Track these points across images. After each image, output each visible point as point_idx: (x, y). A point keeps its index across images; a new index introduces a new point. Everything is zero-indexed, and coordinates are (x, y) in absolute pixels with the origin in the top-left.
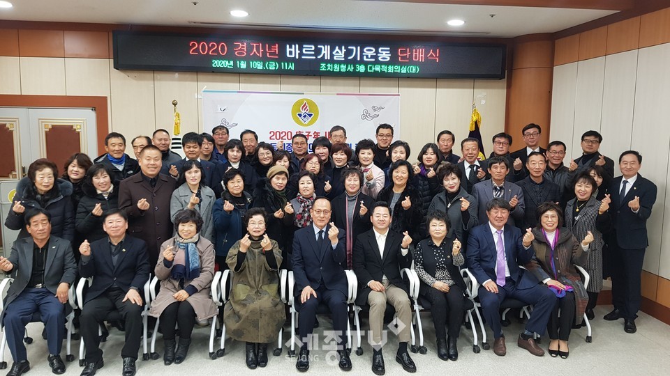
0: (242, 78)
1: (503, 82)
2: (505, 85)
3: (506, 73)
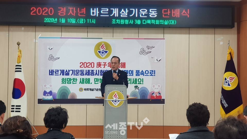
0: (63, 29)
1: (235, 30)
2: (236, 32)
3: (236, 24)
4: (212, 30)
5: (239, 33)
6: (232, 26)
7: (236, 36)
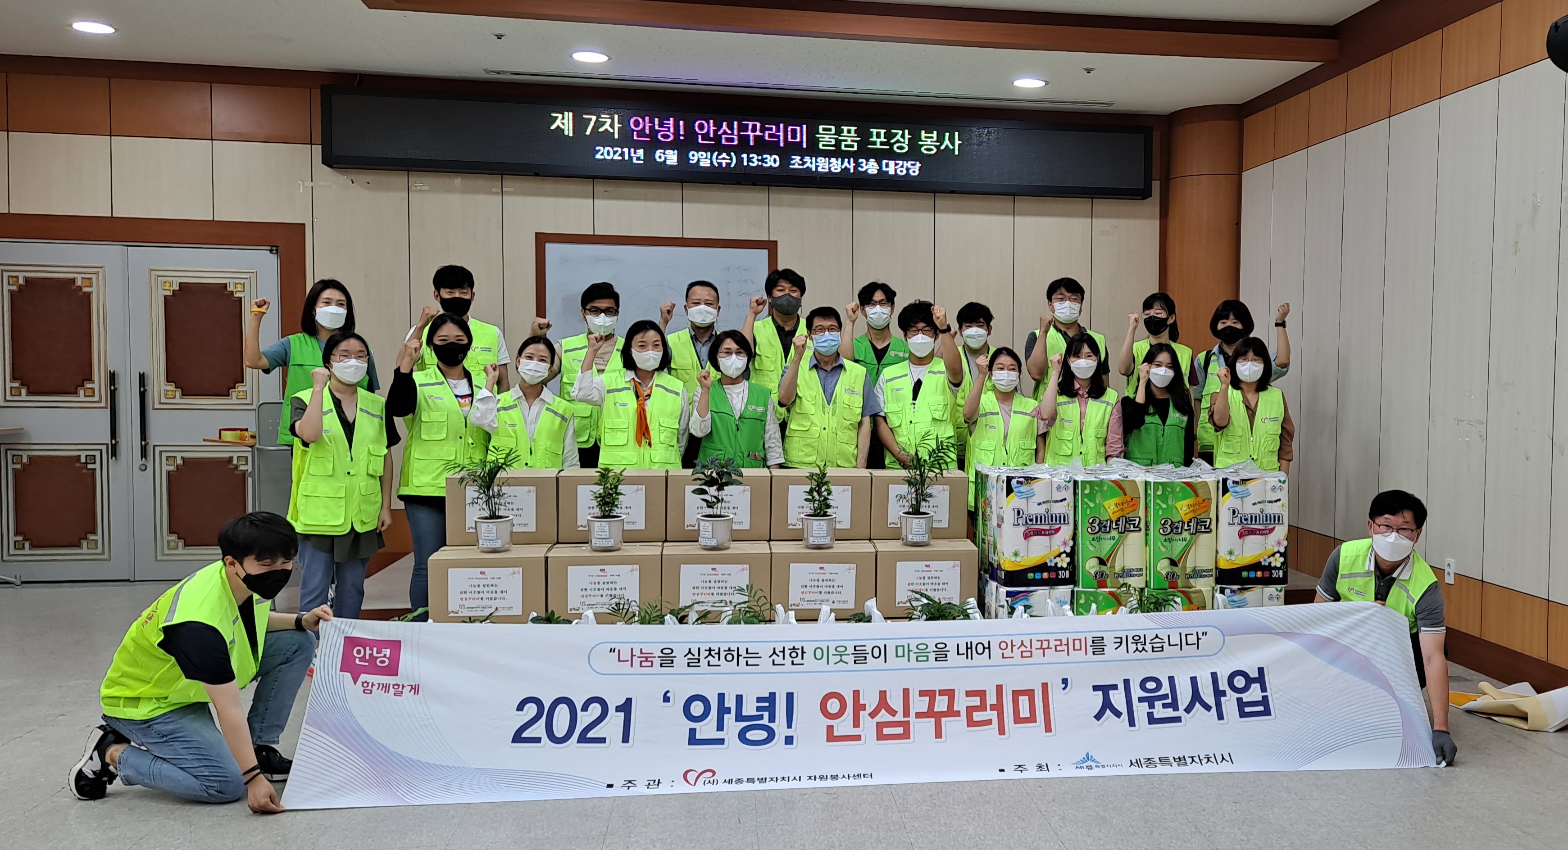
1: (1152, 205)
2: (1157, 210)
3: (1156, 186)
4: (1082, 205)
5: (1164, 215)
6: (1144, 194)
7: (1154, 225)
